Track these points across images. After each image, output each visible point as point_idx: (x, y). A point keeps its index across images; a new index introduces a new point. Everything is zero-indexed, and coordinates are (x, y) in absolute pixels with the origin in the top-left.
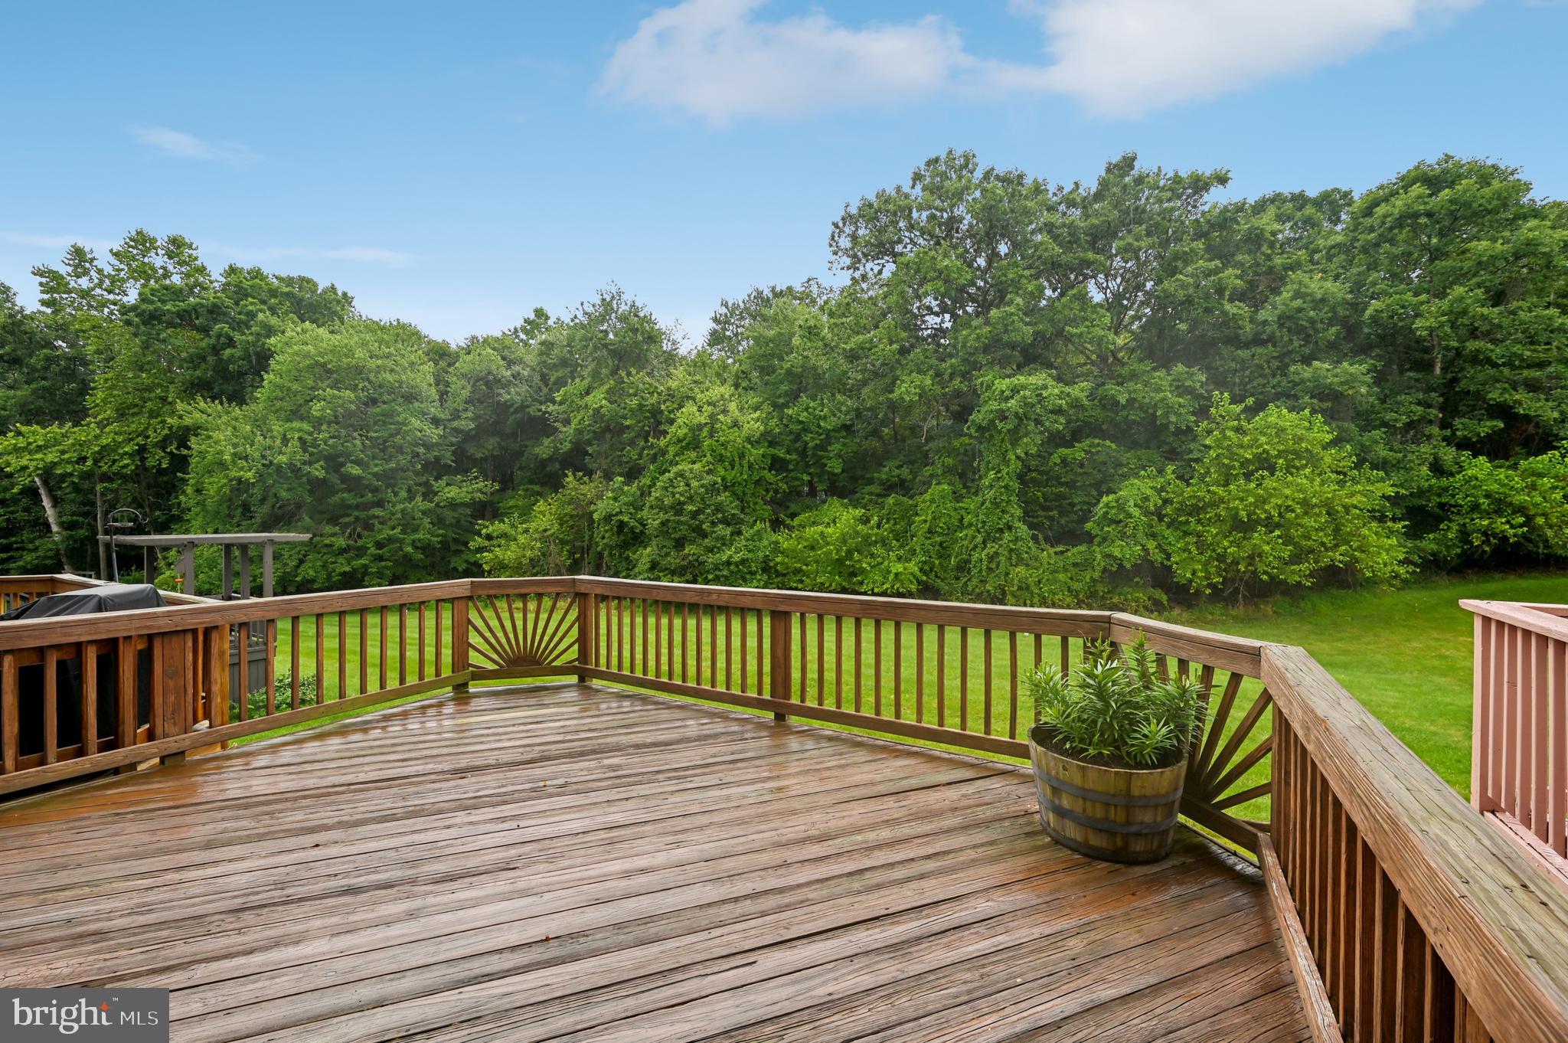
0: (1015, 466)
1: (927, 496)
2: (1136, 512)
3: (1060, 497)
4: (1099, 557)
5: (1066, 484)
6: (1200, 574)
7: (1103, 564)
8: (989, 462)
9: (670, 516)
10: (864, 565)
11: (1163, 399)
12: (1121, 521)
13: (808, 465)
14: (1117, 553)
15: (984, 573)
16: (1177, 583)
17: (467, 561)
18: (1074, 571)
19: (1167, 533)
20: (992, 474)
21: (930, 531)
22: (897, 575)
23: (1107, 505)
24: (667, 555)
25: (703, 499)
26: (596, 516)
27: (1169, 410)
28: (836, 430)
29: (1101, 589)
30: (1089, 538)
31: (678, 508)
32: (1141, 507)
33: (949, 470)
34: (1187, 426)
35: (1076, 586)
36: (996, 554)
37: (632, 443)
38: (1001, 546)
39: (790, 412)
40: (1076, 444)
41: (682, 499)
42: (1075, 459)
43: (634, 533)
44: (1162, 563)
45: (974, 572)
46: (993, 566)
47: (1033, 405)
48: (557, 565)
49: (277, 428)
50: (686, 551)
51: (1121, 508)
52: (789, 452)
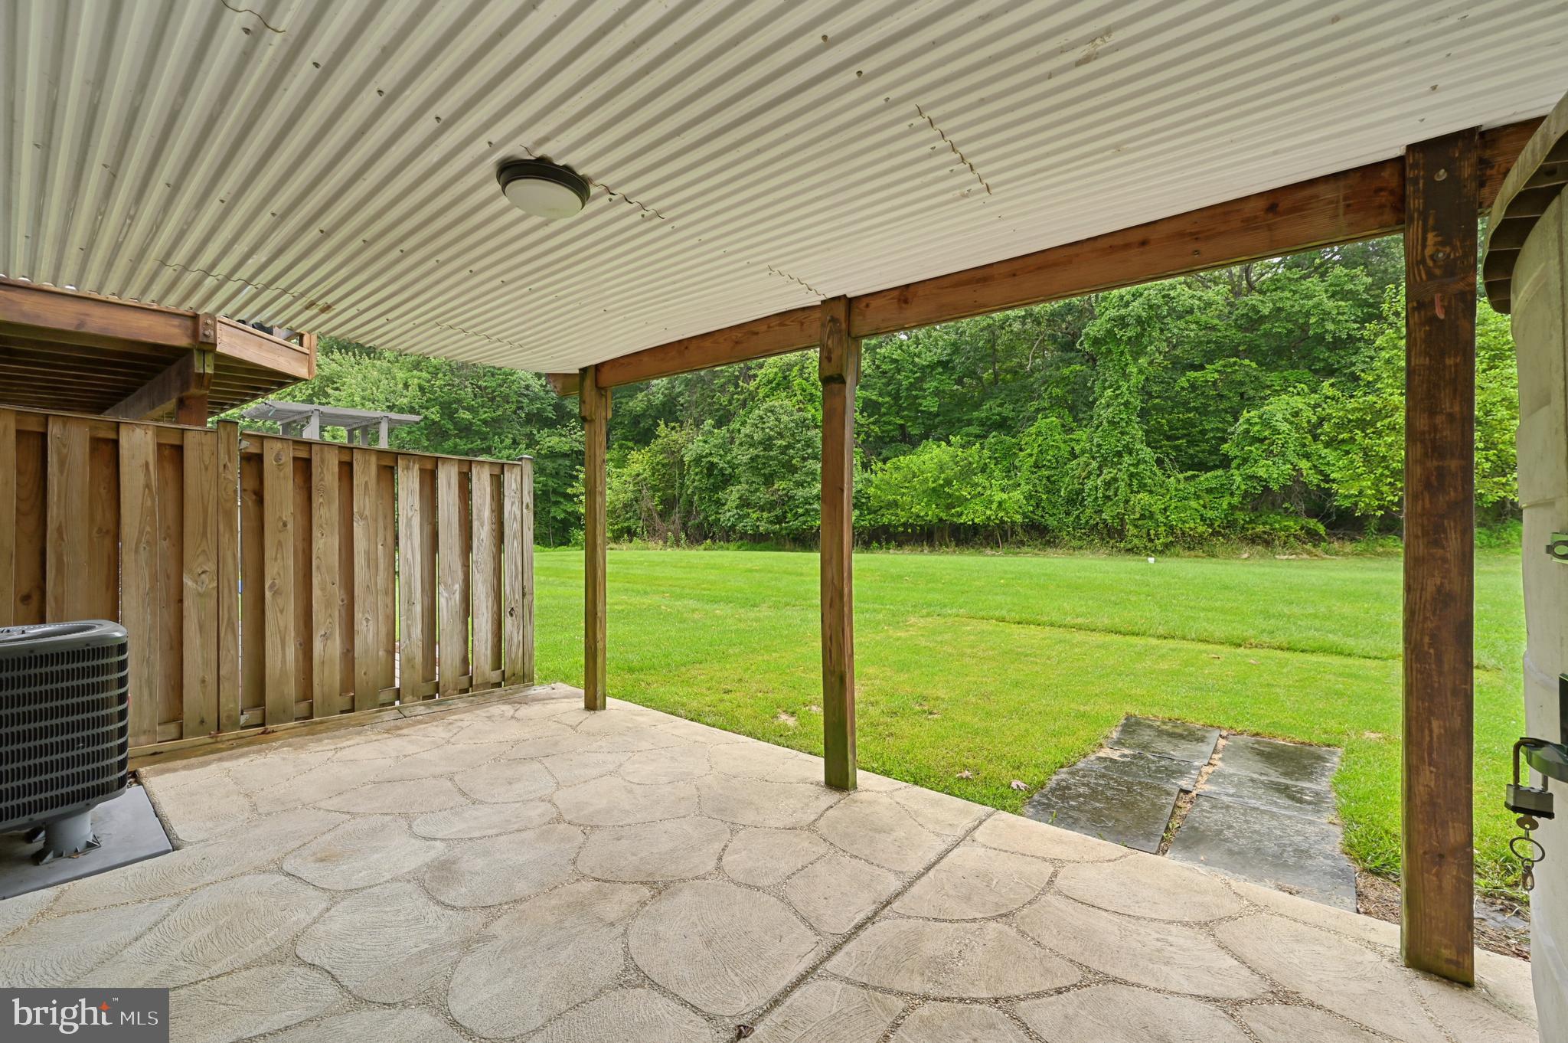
0: (1136, 379)
1: (1033, 430)
2: (1285, 427)
3: (1191, 424)
4: (1238, 479)
5: (1196, 409)
6: (1369, 492)
7: (1243, 487)
8: (1105, 380)
9: (759, 451)
10: (965, 493)
11: (1316, 306)
12: (1266, 438)
13: (901, 408)
14: (1261, 473)
15: (1100, 502)
16: (1338, 508)
17: (565, 511)
18: (1208, 498)
19: (1324, 452)
20: (1109, 392)
21: (1036, 465)
22: (1000, 504)
23: (1248, 421)
24: (757, 490)
25: (793, 435)
26: (686, 459)
27: (1325, 315)
28: (932, 367)
29: (1241, 517)
30: (1225, 463)
31: (767, 444)
32: (1291, 423)
33: (1058, 403)
34: (1348, 334)
35: (1210, 514)
36: (1115, 479)
37: (722, 389)
38: (1120, 470)
39: (883, 351)
40: (1208, 366)
41: (772, 433)
42: (1207, 381)
43: (723, 475)
44: (1318, 486)
45: (1089, 501)
46: (1111, 493)
47: (1159, 307)
48: (649, 509)
49: (401, 375)
50: (776, 486)
51: (1266, 423)
52: (880, 395)
